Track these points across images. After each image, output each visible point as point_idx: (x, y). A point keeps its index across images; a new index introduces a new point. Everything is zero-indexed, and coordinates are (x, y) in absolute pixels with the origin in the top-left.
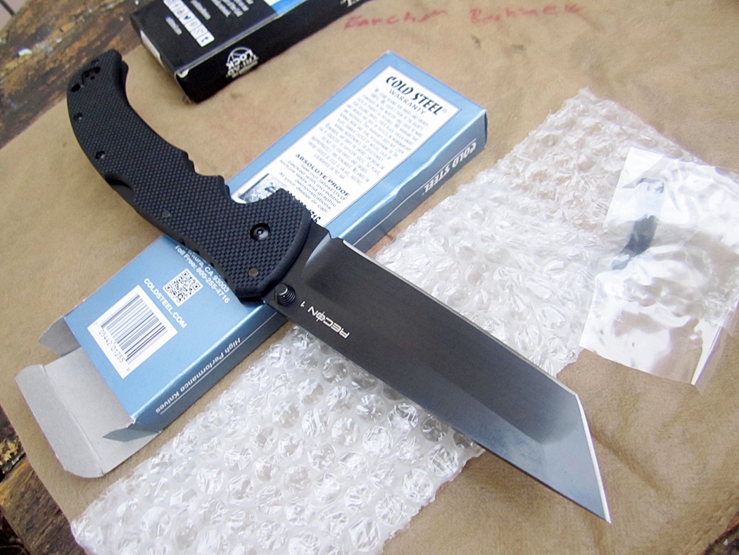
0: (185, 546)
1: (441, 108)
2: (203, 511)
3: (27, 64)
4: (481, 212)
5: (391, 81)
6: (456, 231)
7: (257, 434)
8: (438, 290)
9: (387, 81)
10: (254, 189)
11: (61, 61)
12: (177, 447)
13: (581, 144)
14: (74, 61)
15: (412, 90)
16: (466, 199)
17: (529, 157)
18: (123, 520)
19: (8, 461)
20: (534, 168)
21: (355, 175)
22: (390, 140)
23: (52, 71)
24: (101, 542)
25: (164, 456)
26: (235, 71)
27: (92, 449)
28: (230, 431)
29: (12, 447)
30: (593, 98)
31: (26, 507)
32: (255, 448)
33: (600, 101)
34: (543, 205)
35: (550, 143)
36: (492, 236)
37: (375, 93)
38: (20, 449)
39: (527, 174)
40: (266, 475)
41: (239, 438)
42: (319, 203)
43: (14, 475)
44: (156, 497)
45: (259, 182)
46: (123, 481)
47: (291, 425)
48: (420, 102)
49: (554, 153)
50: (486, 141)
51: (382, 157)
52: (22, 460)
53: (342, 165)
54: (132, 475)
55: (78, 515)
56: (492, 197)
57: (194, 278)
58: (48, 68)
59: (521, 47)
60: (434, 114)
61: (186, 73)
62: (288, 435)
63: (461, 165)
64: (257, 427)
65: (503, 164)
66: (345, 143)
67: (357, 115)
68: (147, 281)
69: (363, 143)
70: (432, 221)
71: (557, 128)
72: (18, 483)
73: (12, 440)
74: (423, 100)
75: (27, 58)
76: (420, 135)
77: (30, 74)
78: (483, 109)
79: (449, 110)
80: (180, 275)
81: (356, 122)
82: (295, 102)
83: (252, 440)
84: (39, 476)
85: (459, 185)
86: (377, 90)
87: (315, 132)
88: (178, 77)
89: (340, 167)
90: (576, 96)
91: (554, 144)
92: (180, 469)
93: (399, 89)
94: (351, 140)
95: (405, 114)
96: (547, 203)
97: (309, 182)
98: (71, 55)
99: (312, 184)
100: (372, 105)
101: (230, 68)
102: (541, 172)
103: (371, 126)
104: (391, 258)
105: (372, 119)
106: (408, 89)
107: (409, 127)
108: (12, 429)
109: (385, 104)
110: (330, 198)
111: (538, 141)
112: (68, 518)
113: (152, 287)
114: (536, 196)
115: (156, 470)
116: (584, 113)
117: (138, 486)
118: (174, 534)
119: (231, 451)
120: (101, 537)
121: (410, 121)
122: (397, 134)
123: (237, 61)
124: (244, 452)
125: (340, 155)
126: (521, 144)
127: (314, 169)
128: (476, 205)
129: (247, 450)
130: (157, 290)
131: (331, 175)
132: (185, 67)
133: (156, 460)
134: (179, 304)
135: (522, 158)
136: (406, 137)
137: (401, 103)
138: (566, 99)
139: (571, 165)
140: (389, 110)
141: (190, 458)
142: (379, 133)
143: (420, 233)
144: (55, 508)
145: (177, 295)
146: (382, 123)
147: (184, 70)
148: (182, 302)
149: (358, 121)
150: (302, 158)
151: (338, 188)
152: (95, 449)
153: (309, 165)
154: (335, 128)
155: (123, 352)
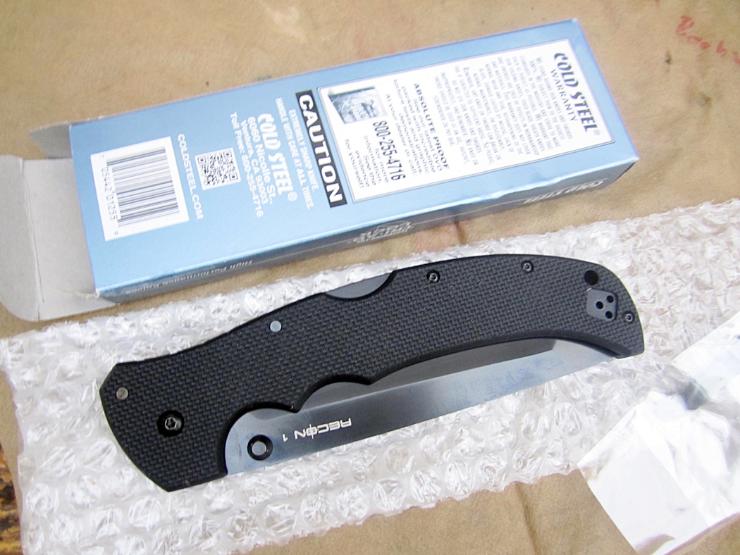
1: (595, 126)
5: (559, 59)
9: (556, 56)
10: (350, 96)
15: (576, 84)
21: (467, 148)
22: (523, 129)
37: (536, 62)
42: (412, 158)
45: (359, 91)
48: (577, 105)
51: (505, 144)
53: (458, 128)
57: (235, 164)
60: (584, 129)
63: (573, 193)
66: (474, 103)
67: (503, 77)
68: (181, 139)
69: (493, 115)
74: (581, 105)
76: (557, 144)
78: (637, 156)
79: (602, 135)
80: (222, 151)
81: (498, 84)
86: (539, 60)
87: (449, 68)
89: (456, 129)
93: (563, 74)
94: (483, 104)
95: (554, 108)
97: (413, 125)
99: (416, 130)
100: (525, 75)
103: (512, 100)
105: (517, 92)
106: (573, 80)
107: (550, 127)
109: (540, 83)
110: (426, 160)
113: (184, 148)
121: (555, 120)
122: (534, 128)
125: (462, 113)
127: (427, 113)
130: (188, 155)
131: (440, 132)
134: (205, 187)
136: (541, 136)
137: (557, 93)
140: (539, 93)
142: (516, 113)
145: (208, 174)
146: (524, 104)
148: (209, 187)
149: (501, 84)
150: (419, 92)
151: (441, 153)
152: (41, 287)
153: (424, 105)
154: (473, 79)
155: (118, 209)
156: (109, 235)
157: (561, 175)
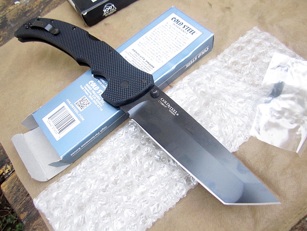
0: (81, 211)
1: (195, 32)
2: (89, 196)
3: (18, 7)
4: (210, 77)
5: (174, 20)
6: (199, 84)
7: (112, 166)
8: (190, 109)
9: (172, 19)
11: (32, 7)
12: (78, 170)
13: (253, 50)
14: (38, 7)
15: (183, 23)
16: (203, 71)
17: (231, 55)
18: (55, 199)
19: (7, 173)
20: (232, 59)
21: (157, 59)
22: (173, 45)
24: (46, 208)
25: (73, 173)
26: (107, 14)
27: (43, 170)
28: (101, 164)
29: (9, 167)
30: (259, 31)
31: (14, 192)
32: (111, 171)
33: (262, 32)
34: (236, 75)
35: (240, 49)
36: (214, 87)
38: (12, 168)
39: (230, 62)
40: (115, 183)
41: (105, 167)
43: (9, 179)
44: (69, 190)
46: (56, 183)
47: (126, 163)
48: (186, 29)
49: (241, 53)
50: (212, 47)
51: (169, 52)
52: (13, 173)
53: (152, 55)
54: (59, 181)
55: (36, 196)
56: (215, 71)
57: (88, 100)
58: (27, 10)
59: (229, 8)
60: (192, 35)
61: (86, 13)
62: (125, 167)
63: (201, 57)
64: (112, 163)
65: (220, 57)
66: (153, 45)
67: (159, 33)
68: (68, 100)
69: (161, 45)
70: (189, 80)
71: (243, 43)
72: (11, 183)
73: (9, 165)
74: (187, 28)
75: (18, 5)
76: (185, 43)
77: (19, 12)
78: (213, 33)
79: (198, 33)
80: (82, 98)
82: (132, 27)
83: (110, 168)
84: (21, 180)
85: (201, 65)
86: (167, 23)
87: (141, 40)
88: (82, 14)
90: (252, 30)
91: (241, 50)
92: (79, 179)
93: (177, 23)
94: (156, 44)
95: (179, 34)
96: (237, 74)
97: (137, 61)
98: (37, 4)
99: (139, 62)
100: (165, 29)
101: (104, 12)
102: (236, 61)
103: (165, 39)
104: (171, 94)
105: (165, 35)
106: (181, 23)
107: (181, 40)
108: (9, 160)
109: (171, 29)
110: (146, 69)
111: (235, 48)
112: (32, 198)
113: (70, 103)
114: (233, 71)
115: (70, 179)
116: (255, 37)
117: (62, 185)
118: (76, 206)
119: (101, 172)
120: (46, 206)
121: (181, 37)
122: (176, 43)
123: (108, 9)
124: (107, 173)
125: (151, 50)
126: (227, 49)
127: (140, 56)
128: (208, 74)
129: (108, 172)
130: (72, 104)
131: (147, 59)
132: (85, 11)
133: (69, 175)
135: (227, 55)
136: (179, 44)
137: (178, 29)
138: (247, 31)
139: (249, 59)
140: (172, 32)
141: (84, 175)
142: (168, 41)
143: (184, 84)
144: (26, 193)
145: (80, 106)
146: (169, 37)
147: (85, 12)
148: (82, 110)
149: (159, 36)
150: (135, 51)
151: (150, 64)
152: (44, 170)
153: (138, 54)
154: (149, 39)
155: (57, 130)
156: (57, 139)
157: (191, 51)
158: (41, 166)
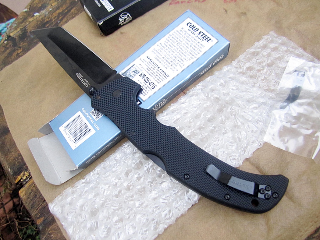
0: (94, 215)
1: (210, 39)
2: (102, 202)
3: (37, 19)
4: (224, 83)
5: (189, 25)
6: (212, 90)
7: (125, 172)
8: (204, 115)
9: (187, 24)
10: (128, 71)
11: (51, 18)
12: (92, 176)
13: (269, 55)
14: (56, 18)
15: (198, 29)
16: (218, 77)
17: (246, 60)
18: (69, 204)
19: (25, 180)
20: (247, 65)
21: (172, 67)
22: (188, 52)
23: (47, 22)
24: (60, 212)
25: (87, 179)
26: (122, 23)
27: (57, 173)
28: (114, 169)
29: (27, 174)
30: (275, 35)
31: (31, 198)
32: (124, 177)
33: (279, 37)
34: (251, 81)
35: (256, 54)
36: (228, 93)
37: (182, 30)
38: (30, 175)
39: (245, 68)
40: (128, 188)
41: (118, 173)
42: (156, 79)
43: (27, 185)
44: (83, 195)
45: (130, 68)
46: (70, 189)
47: (139, 169)
48: (201, 36)
49: (257, 59)
50: (228, 54)
51: (184, 60)
52: (30, 180)
53: (167, 63)
54: (74, 186)
55: (52, 201)
56: (229, 77)
58: (46, 21)
59: (245, 14)
60: (207, 42)
61: (102, 23)
62: (138, 172)
63: (216, 64)
64: (125, 169)
65: (234, 63)
66: (168, 53)
67: (174, 40)
68: (83, 109)
69: (176, 53)
70: (202, 86)
71: (259, 48)
72: (28, 189)
73: (27, 171)
74: (203, 35)
75: (37, 17)
76: (201, 51)
77: (38, 23)
78: (228, 41)
79: (214, 41)
81: (173, 43)
82: (147, 36)
83: (123, 174)
84: (38, 186)
85: (215, 71)
86: (182, 29)
87: (155, 46)
88: (98, 24)
89: (166, 63)
90: (268, 35)
91: (257, 55)
92: (93, 184)
93: (192, 29)
94: (171, 51)
95: (194, 41)
96: (253, 80)
97: (152, 69)
98: (55, 15)
99: (153, 70)
100: (180, 35)
101: (120, 21)
102: (251, 66)
103: (179, 45)
104: (184, 101)
105: (180, 42)
106: (196, 29)
107: (196, 47)
108: (27, 167)
109: (186, 35)
110: (161, 77)
111: (250, 54)
112: (48, 203)
113: (85, 112)
114: (248, 77)
115: (83, 185)
116: (271, 42)
117: (76, 191)
118: (90, 211)
119: (114, 178)
120: (60, 210)
121: (197, 44)
122: (191, 50)
123: (123, 18)
124: (120, 179)
125: (166, 58)
126: (242, 55)
127: (154, 63)
128: (222, 80)
129: (121, 178)
130: (87, 113)
131: (162, 67)
133: (84, 181)
135: (242, 60)
136: (195, 52)
137: (193, 35)
138: (264, 36)
139: (264, 64)
140: (187, 38)
141: (97, 180)
142: (183, 49)
143: (197, 91)
144: (43, 199)
145: (96, 116)
146: (184, 44)
147: (101, 22)
148: (97, 119)
149: (174, 42)
150: (149, 58)
151: (165, 73)
153: (152, 62)
154: (164, 45)
155: (73, 139)
156: (74, 148)
157: (207, 60)
158: (55, 169)
